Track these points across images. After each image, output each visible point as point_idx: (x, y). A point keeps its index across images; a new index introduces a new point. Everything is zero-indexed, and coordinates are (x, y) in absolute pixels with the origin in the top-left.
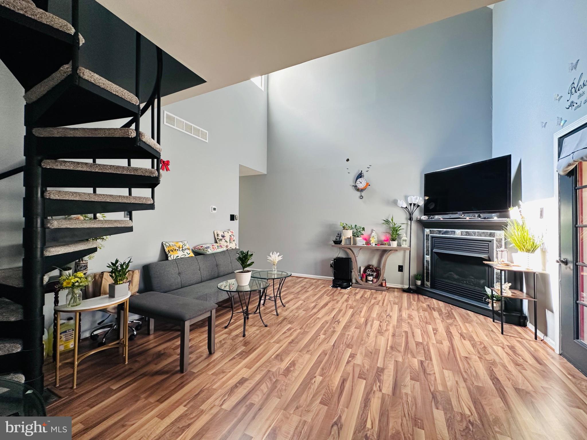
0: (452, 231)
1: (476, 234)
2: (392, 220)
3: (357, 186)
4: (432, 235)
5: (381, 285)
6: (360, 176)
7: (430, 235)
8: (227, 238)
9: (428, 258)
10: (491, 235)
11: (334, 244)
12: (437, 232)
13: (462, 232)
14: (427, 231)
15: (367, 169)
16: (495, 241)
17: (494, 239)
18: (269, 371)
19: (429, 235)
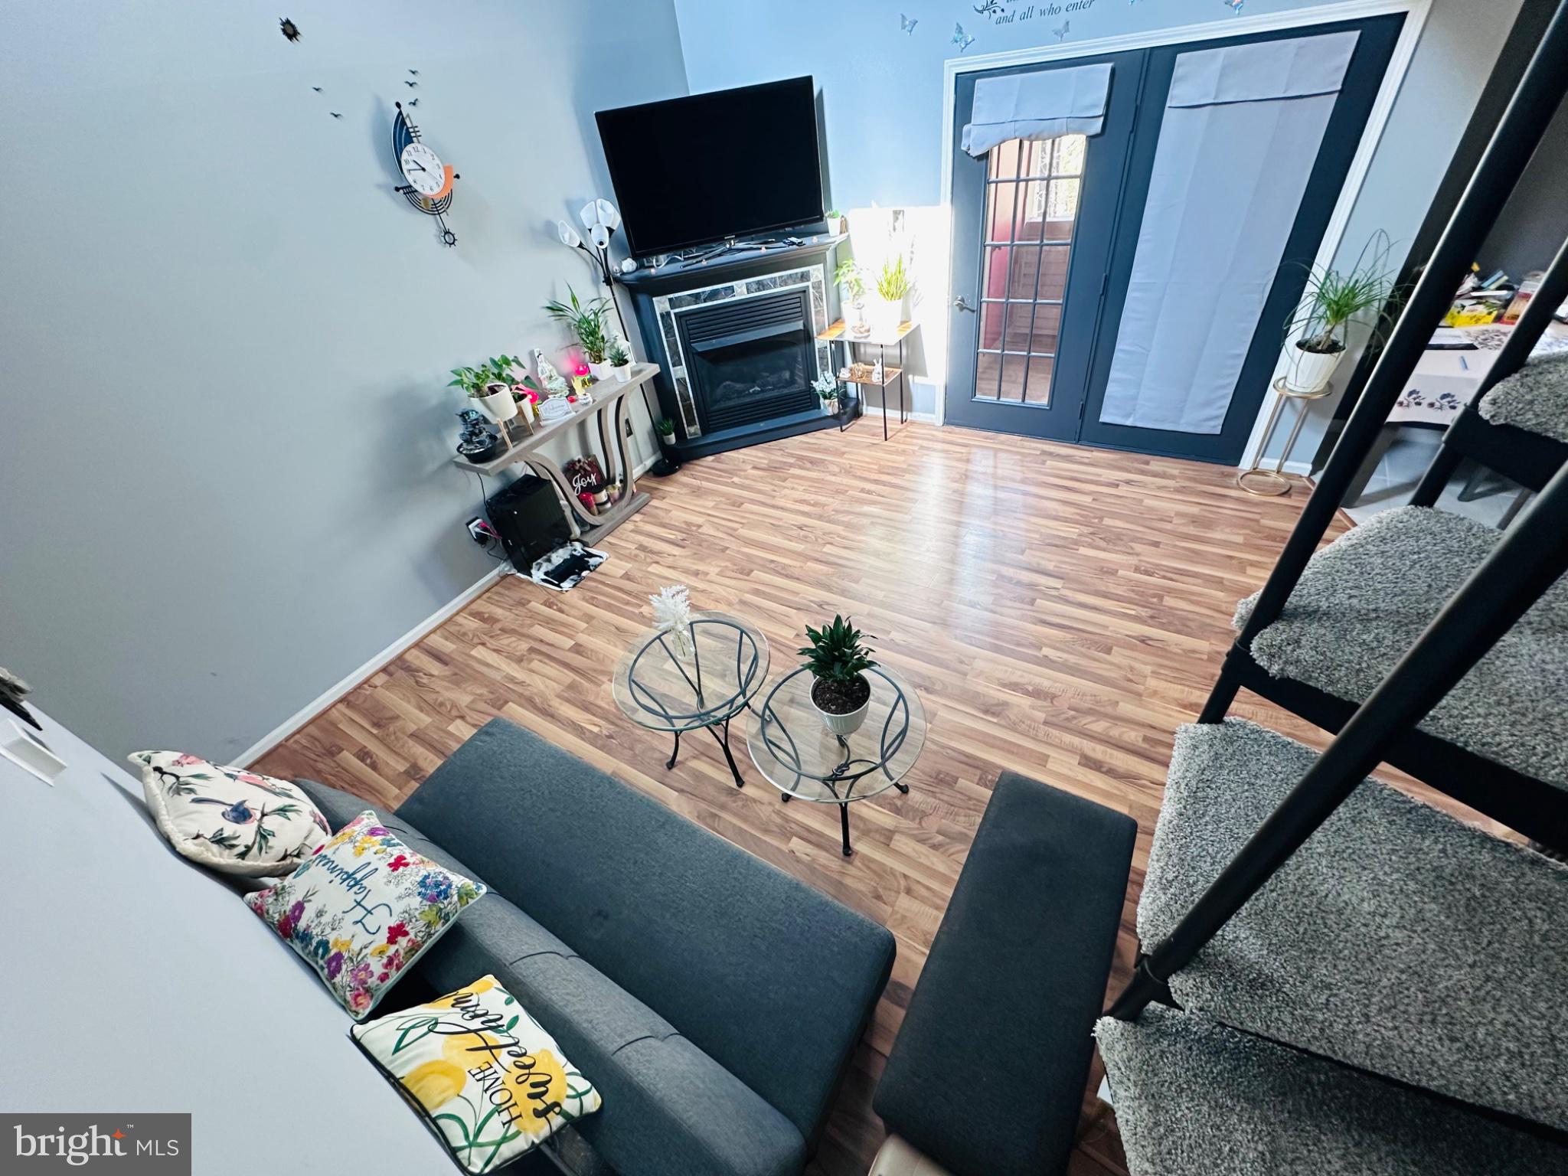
0: (726, 289)
1: (777, 284)
2: (574, 300)
3: (416, 187)
4: (677, 310)
7: (672, 312)
9: (679, 372)
10: (804, 277)
12: (690, 300)
13: (747, 285)
14: (661, 304)
16: (811, 290)
17: (809, 284)
19: (668, 314)
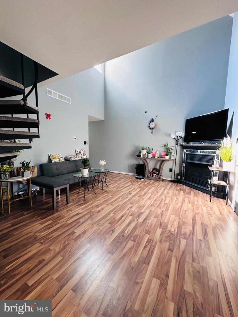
0: (196, 151)
1: (208, 153)
2: (167, 145)
3: (150, 126)
4: (187, 153)
5: (160, 178)
6: (152, 121)
8: (82, 153)
9: (184, 165)
10: (215, 153)
11: (137, 157)
12: (189, 151)
13: (201, 151)
14: (185, 150)
15: (156, 117)
16: (216, 156)
17: (216, 155)
18: (91, 211)
19: (185, 153)
